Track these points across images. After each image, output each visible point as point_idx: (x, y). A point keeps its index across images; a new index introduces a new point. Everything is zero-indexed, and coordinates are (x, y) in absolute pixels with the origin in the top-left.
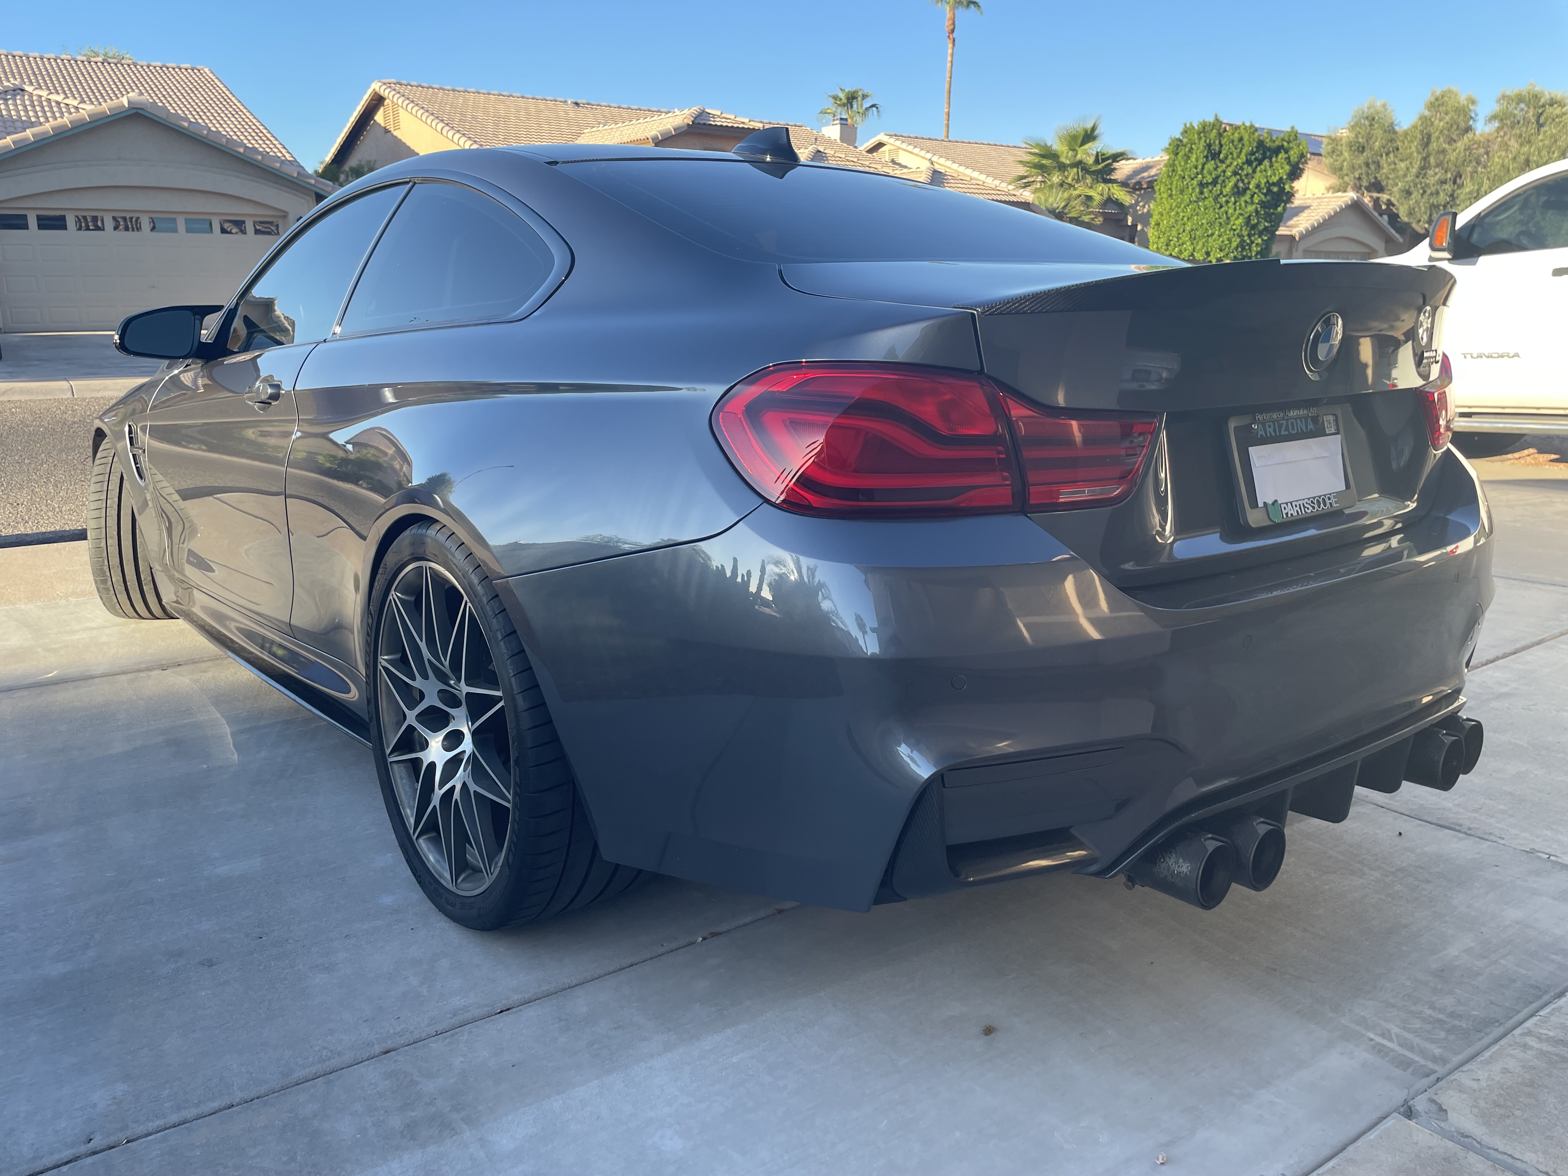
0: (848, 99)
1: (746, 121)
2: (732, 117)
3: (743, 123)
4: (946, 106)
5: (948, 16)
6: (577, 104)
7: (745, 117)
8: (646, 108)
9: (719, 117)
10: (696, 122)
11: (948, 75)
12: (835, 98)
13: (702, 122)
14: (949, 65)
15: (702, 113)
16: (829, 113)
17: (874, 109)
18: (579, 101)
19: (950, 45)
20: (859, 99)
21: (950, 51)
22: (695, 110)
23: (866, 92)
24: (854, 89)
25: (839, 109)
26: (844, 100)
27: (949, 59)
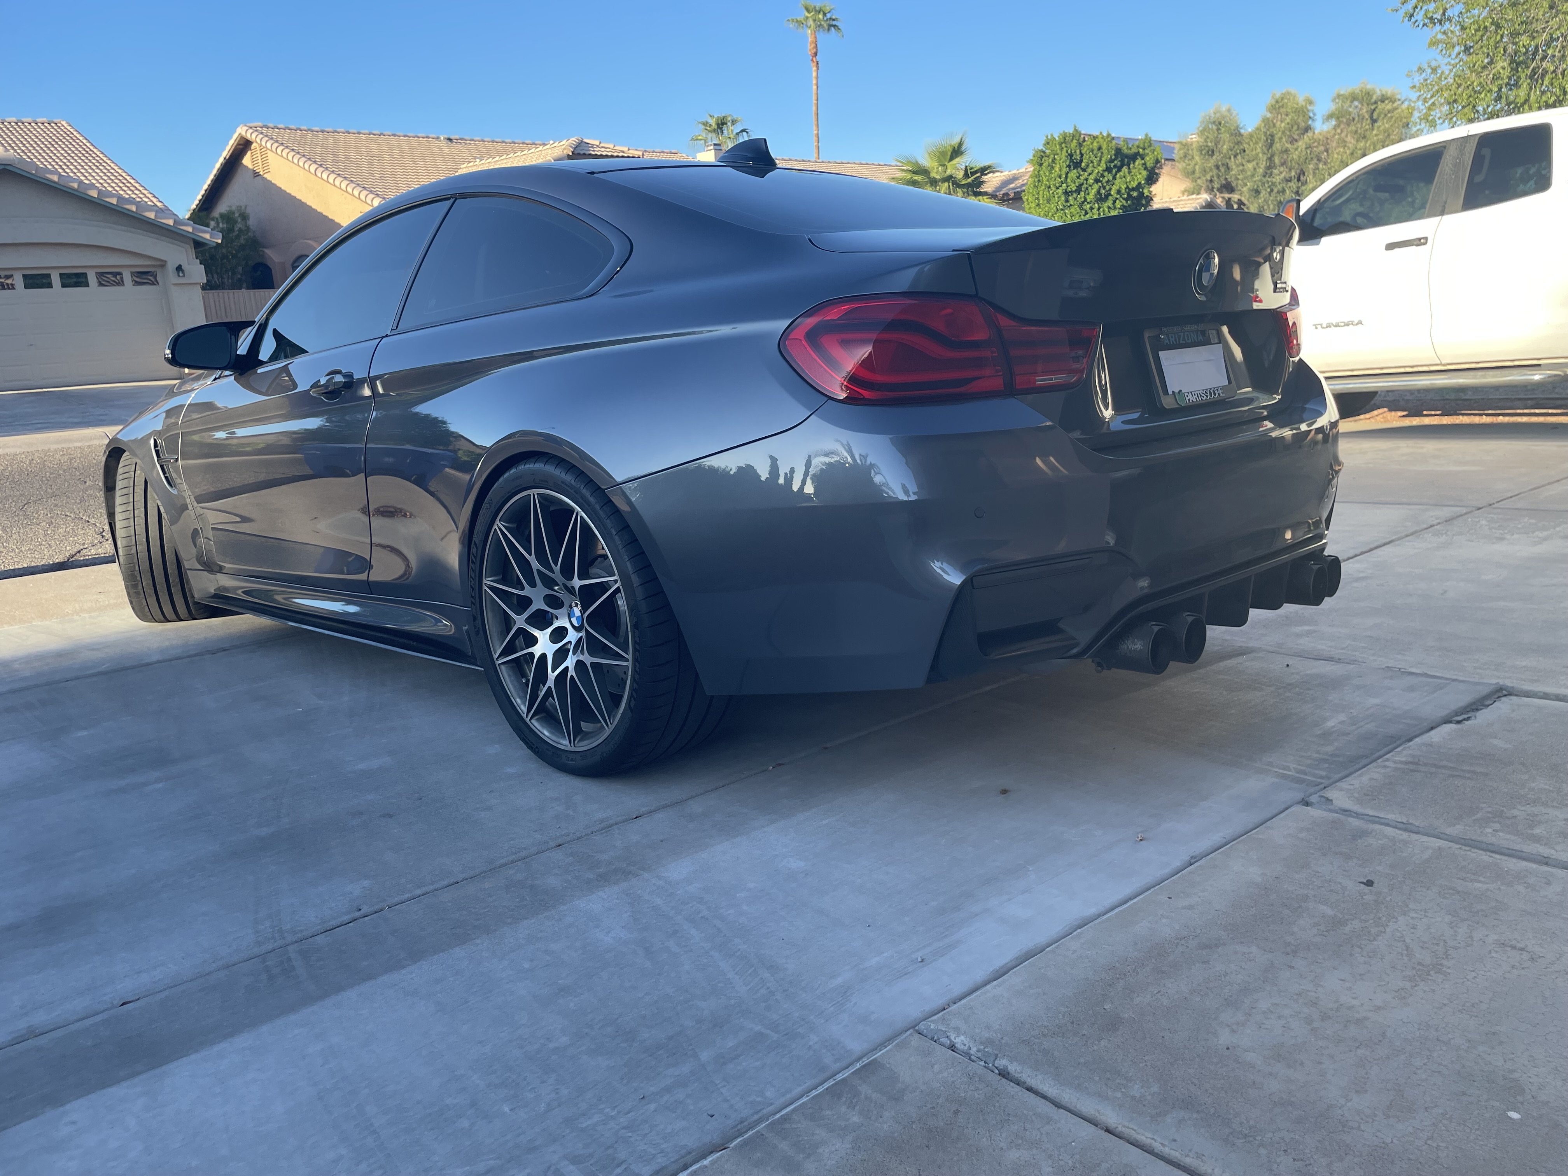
0: (718, 125)
1: (625, 149)
2: (611, 146)
3: (623, 152)
4: (815, 128)
5: (810, 40)
6: (450, 140)
7: (624, 145)
8: (520, 141)
9: (598, 146)
10: (576, 152)
11: (814, 97)
12: (705, 124)
13: (582, 152)
14: (815, 87)
15: (581, 143)
16: (701, 140)
17: (745, 134)
18: (452, 137)
19: (814, 69)
20: (729, 124)
21: (814, 74)
22: (573, 140)
23: (735, 117)
24: (723, 115)
25: (710, 135)
26: (714, 126)
27: (814, 82)
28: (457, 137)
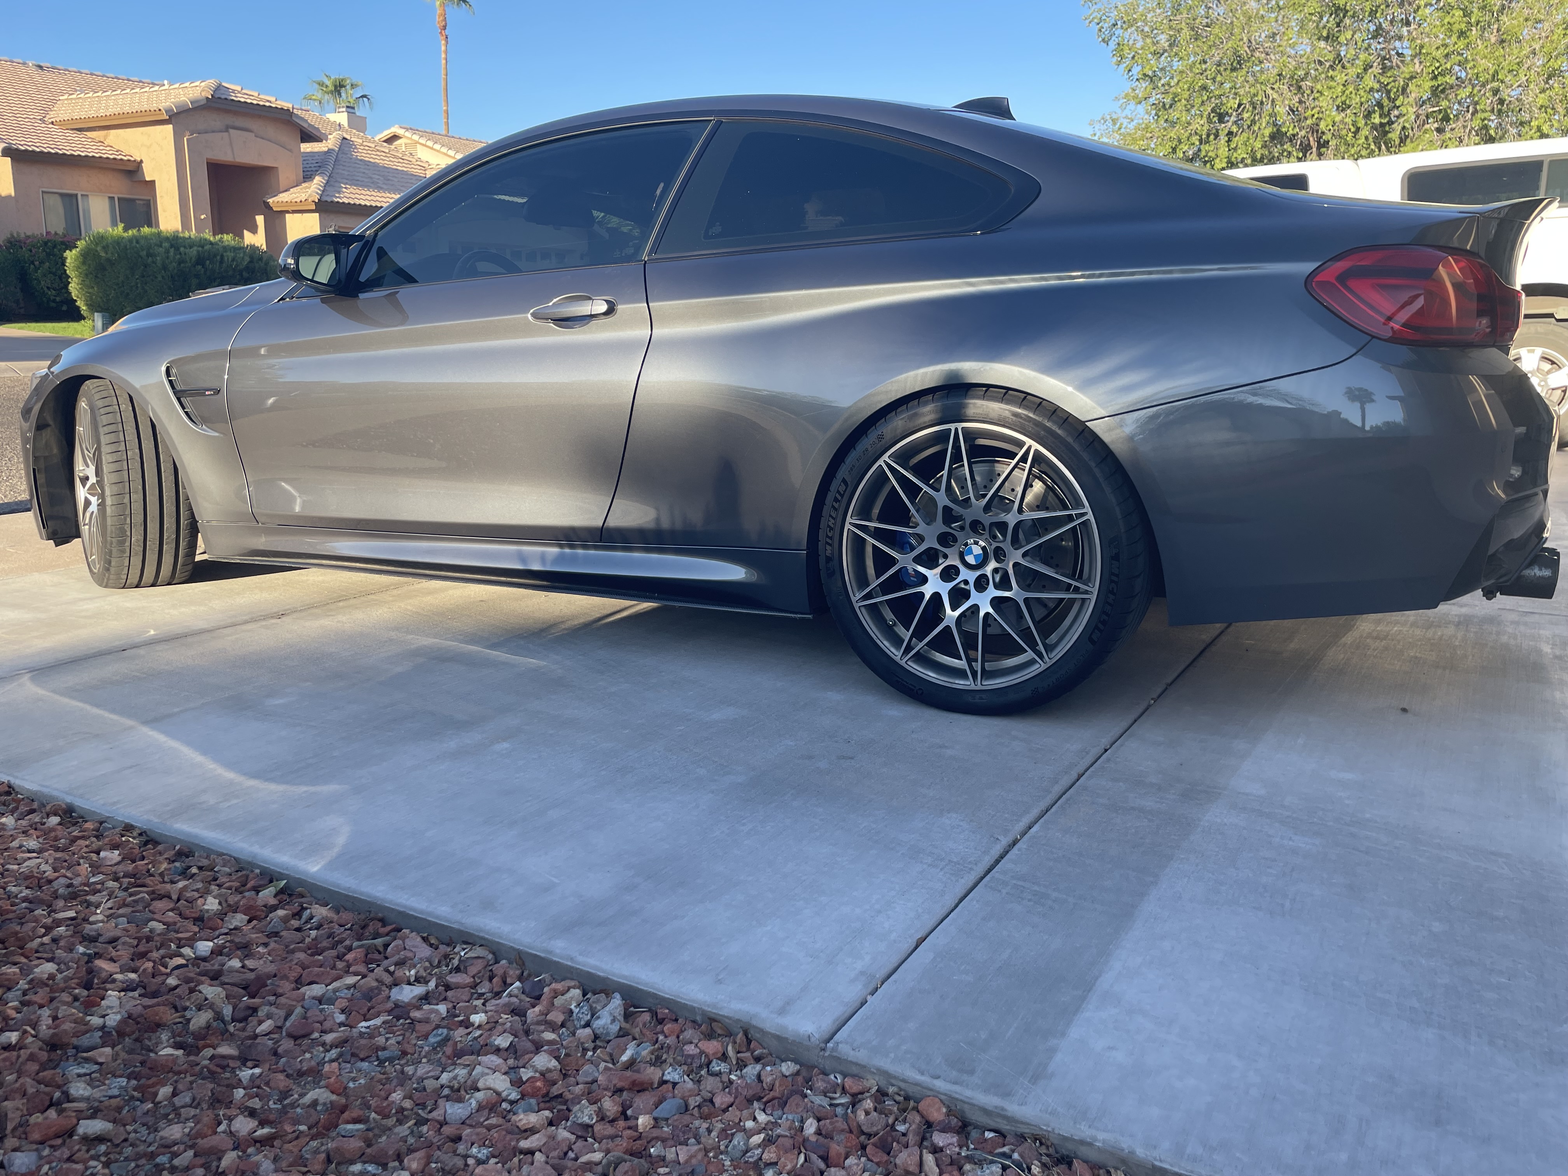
0: (336, 87)
1: (273, 99)
2: (256, 94)
3: (270, 102)
4: (443, 103)
5: (438, 12)
6: (41, 67)
7: (272, 96)
9: (239, 92)
10: (216, 96)
11: (443, 72)
12: (321, 84)
13: (223, 97)
14: (444, 62)
15: (219, 87)
16: (315, 100)
17: (365, 99)
18: (42, 64)
19: (443, 42)
20: (348, 87)
21: (443, 48)
22: (211, 82)
23: (354, 81)
24: (341, 77)
25: (327, 97)
26: (331, 88)
27: (443, 56)
28: (49, 65)
